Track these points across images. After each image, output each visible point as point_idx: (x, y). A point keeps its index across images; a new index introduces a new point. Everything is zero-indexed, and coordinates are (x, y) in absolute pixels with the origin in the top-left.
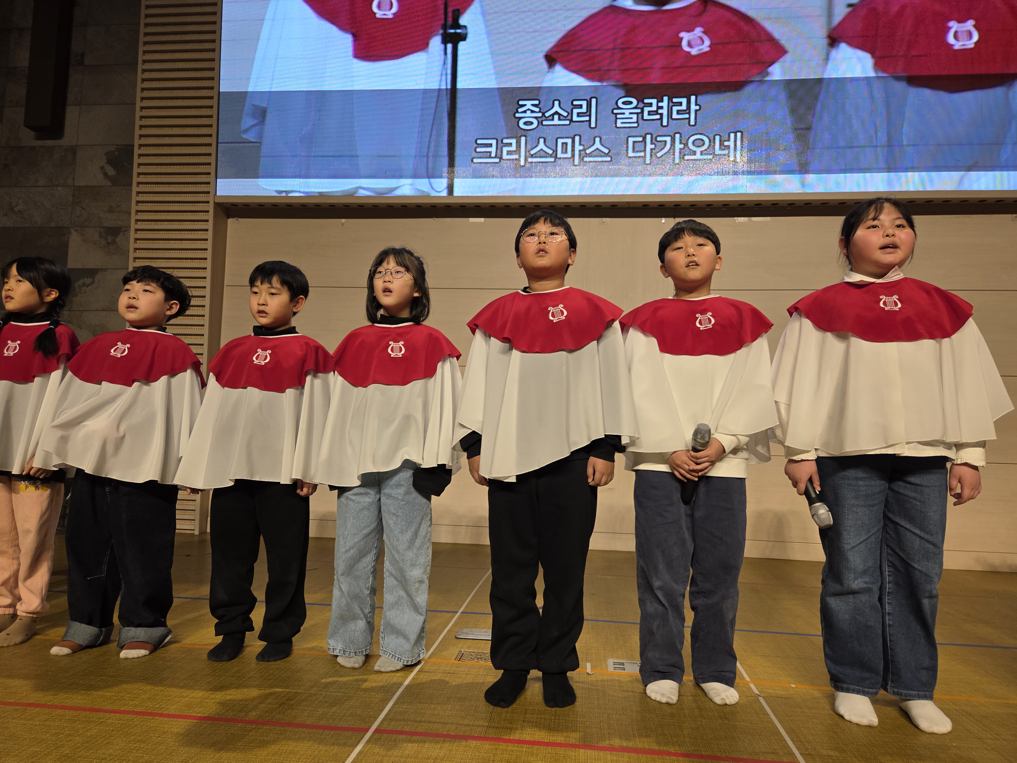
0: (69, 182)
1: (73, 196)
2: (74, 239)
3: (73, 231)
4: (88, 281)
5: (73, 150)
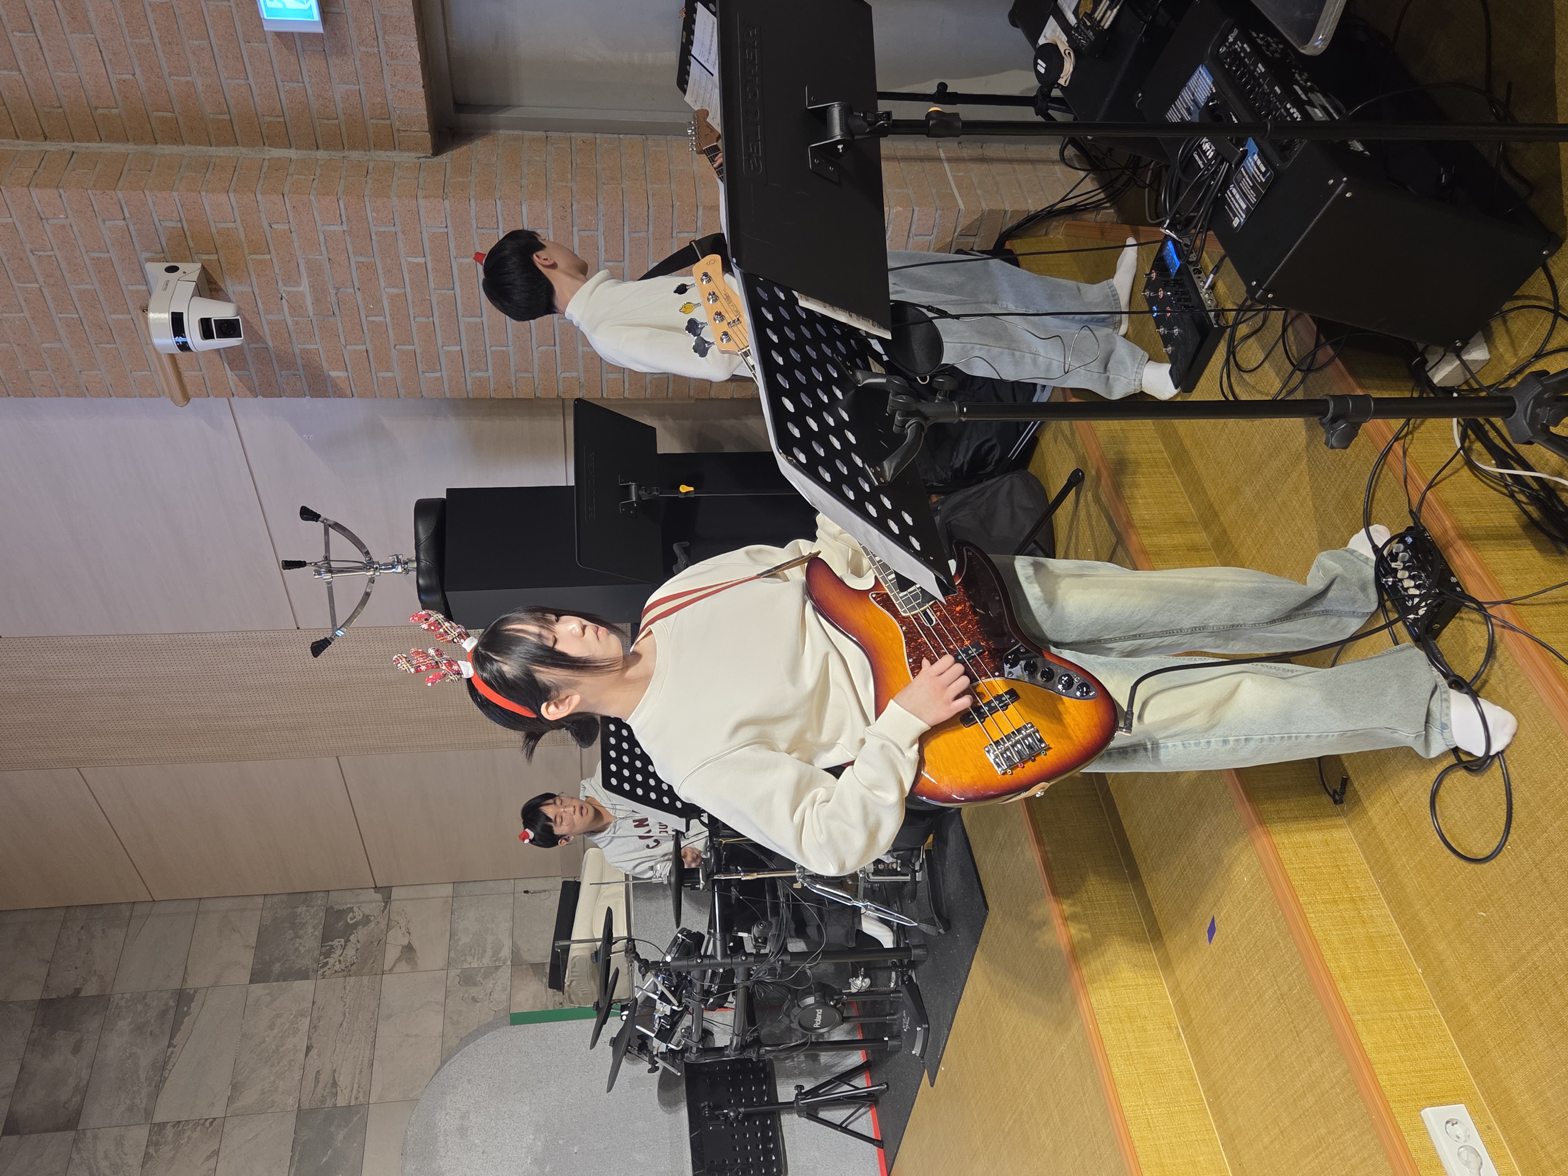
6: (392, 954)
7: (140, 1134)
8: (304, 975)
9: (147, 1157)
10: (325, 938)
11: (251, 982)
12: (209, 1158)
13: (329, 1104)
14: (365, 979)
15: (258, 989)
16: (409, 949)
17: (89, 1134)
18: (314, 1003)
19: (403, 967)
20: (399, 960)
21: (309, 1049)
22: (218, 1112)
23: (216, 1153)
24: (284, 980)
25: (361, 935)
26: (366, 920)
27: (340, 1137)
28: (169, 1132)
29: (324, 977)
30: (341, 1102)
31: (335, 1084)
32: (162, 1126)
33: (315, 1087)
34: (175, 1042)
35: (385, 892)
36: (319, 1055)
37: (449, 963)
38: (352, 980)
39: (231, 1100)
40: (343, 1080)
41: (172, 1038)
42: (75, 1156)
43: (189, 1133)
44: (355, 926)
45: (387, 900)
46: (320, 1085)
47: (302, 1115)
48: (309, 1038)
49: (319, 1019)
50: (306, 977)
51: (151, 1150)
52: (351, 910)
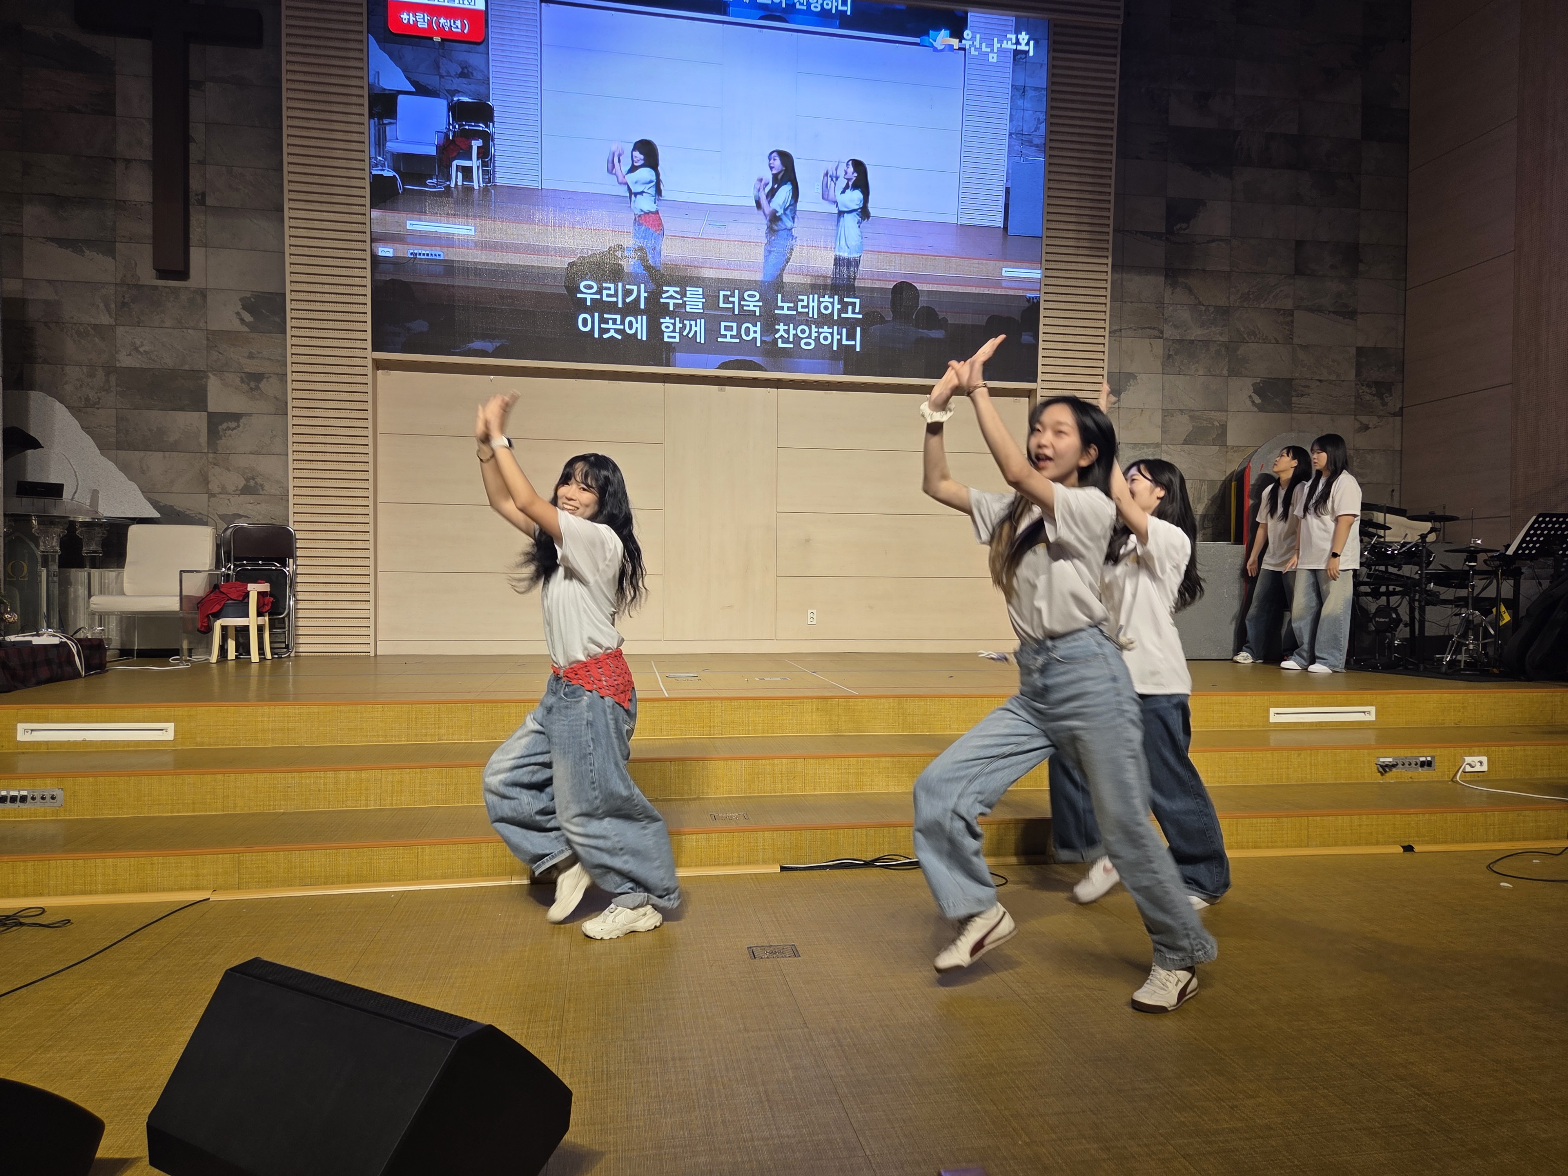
0: (202, 325)
1: (208, 339)
2: (213, 385)
3: (210, 374)
4: (233, 425)
5: (203, 293)
6: (1364, 419)
7: (1289, 304)
8: (1358, 374)
9: (1278, 310)
10: (1377, 384)
11: (1358, 348)
12: (1275, 339)
13: (1294, 393)
14: (1353, 406)
15: (1353, 351)
16: (1366, 428)
17: (1292, 281)
18: (1343, 381)
19: (1357, 425)
20: (1361, 423)
21: (1320, 381)
22: (1296, 340)
23: (1277, 342)
24: (1357, 364)
25: (1377, 401)
26: (1384, 404)
27: (1278, 400)
28: (1290, 318)
29: (1356, 384)
30: (1294, 399)
31: (1302, 395)
32: (1292, 315)
33: (1302, 386)
34: (1331, 314)
35: (1400, 413)
36: (1317, 386)
37: (1356, 450)
38: (1353, 400)
39: (1300, 346)
40: (1304, 400)
41: (1334, 312)
42: (1283, 277)
43: (1288, 328)
44: (1382, 398)
45: (1394, 415)
46: (1303, 389)
47: (1289, 381)
48: (1326, 381)
49: (1335, 385)
50: (1357, 375)
51: (1282, 312)
52: (1391, 396)
